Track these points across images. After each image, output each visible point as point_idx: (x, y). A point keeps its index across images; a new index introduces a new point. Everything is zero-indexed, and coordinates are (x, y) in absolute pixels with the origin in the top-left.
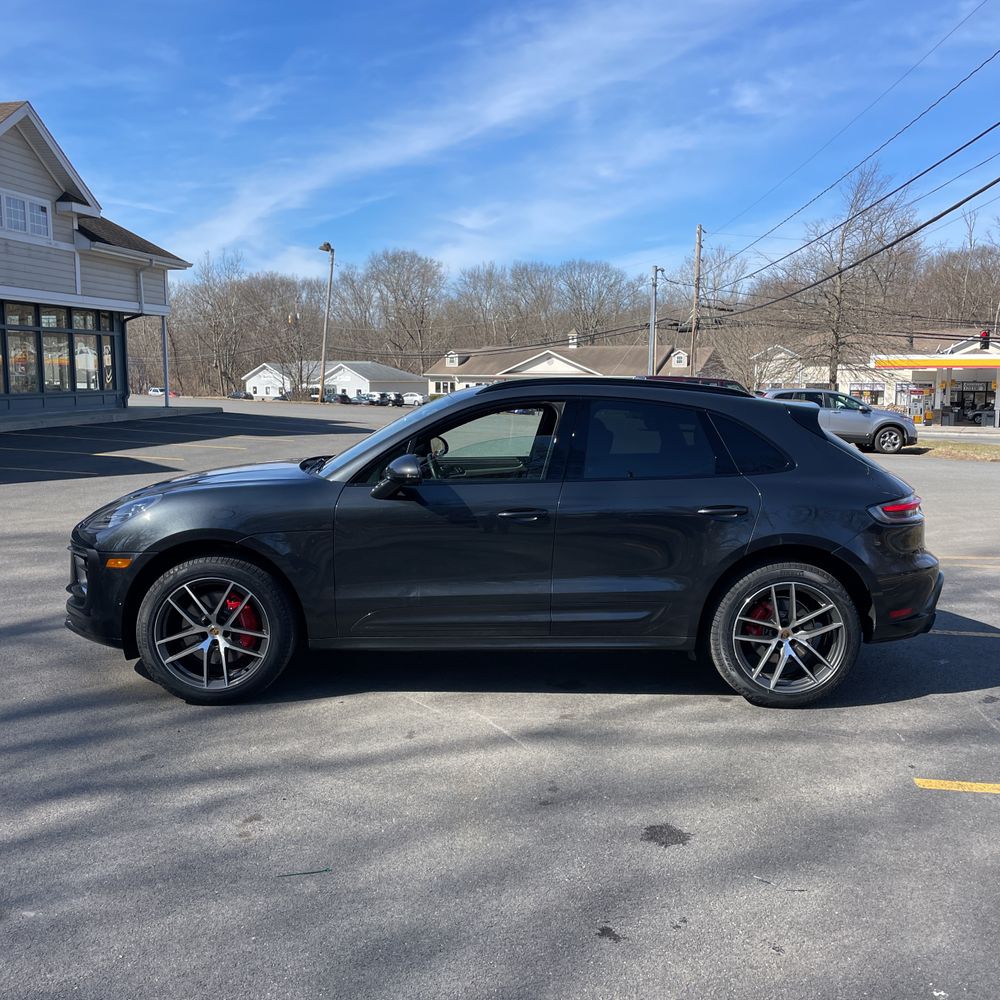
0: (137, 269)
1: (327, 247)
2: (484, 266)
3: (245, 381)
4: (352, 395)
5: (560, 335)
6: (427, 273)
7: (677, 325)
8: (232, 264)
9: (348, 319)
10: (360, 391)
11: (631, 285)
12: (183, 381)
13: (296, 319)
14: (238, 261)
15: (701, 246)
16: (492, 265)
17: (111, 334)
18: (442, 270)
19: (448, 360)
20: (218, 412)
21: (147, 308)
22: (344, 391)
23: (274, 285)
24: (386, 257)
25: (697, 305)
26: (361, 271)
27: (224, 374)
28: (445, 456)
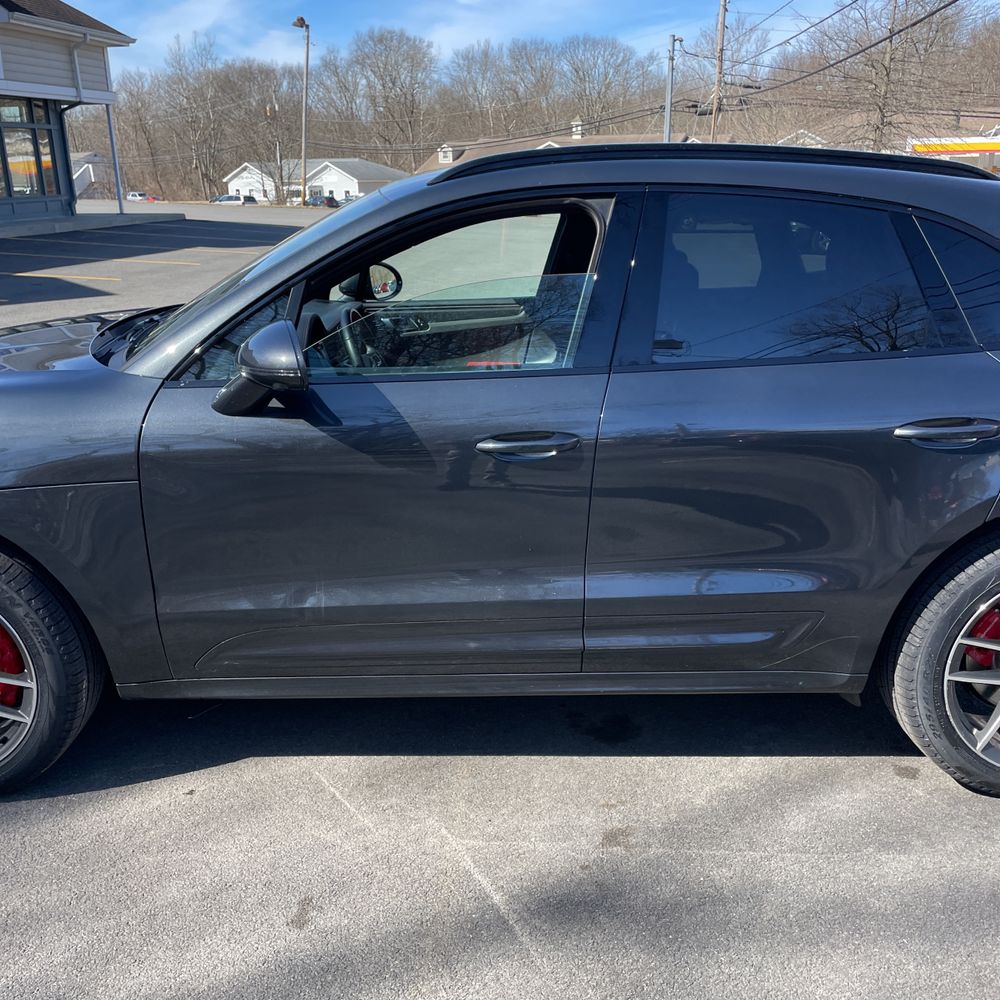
0: (70, 47)
1: (301, 23)
2: (479, 45)
3: (226, 183)
4: (339, 197)
5: (563, 124)
6: (416, 55)
7: (696, 106)
8: (205, 49)
9: (333, 111)
10: (348, 192)
11: (640, 64)
12: (162, 184)
13: (275, 112)
14: (211, 46)
15: (726, 10)
16: (487, 42)
17: (48, 127)
18: (433, 51)
19: (441, 155)
20: (180, 219)
21: (86, 95)
22: (331, 192)
23: (251, 73)
24: (371, 38)
25: (720, 81)
26: (344, 54)
27: (205, 175)
28: (396, 298)
